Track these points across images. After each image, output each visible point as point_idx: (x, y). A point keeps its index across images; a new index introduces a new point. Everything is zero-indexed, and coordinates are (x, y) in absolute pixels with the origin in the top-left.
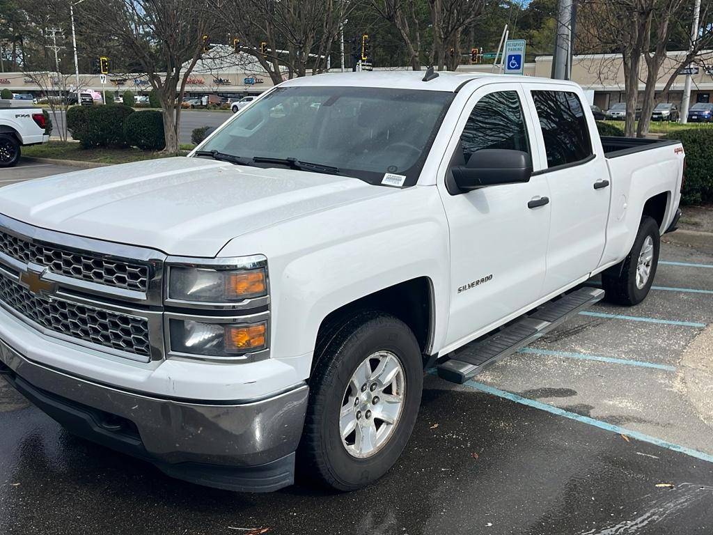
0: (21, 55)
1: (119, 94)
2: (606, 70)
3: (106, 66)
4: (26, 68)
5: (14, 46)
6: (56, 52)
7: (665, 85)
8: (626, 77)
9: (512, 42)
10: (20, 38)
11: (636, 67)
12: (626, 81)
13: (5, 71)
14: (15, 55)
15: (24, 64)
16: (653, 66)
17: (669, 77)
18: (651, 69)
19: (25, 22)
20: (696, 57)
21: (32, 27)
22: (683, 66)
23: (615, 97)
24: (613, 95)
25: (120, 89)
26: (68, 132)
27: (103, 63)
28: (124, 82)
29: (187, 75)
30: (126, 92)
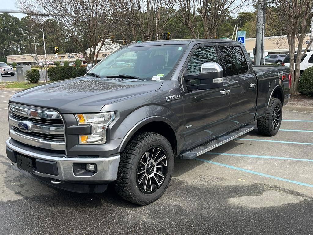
0: (20, 48)
1: (62, 62)
3: (58, 50)
4: (22, 53)
5: (17, 44)
6: (35, 46)
9: (239, 32)
10: (20, 41)
11: (293, 41)
12: (289, 46)
13: (13, 55)
14: (17, 48)
15: (21, 52)
16: (301, 40)
18: (300, 41)
19: (21, 34)
21: (24, 36)
25: (62, 60)
26: (48, 78)
27: (56, 49)
28: (64, 57)
29: (98, 52)
30: (65, 61)
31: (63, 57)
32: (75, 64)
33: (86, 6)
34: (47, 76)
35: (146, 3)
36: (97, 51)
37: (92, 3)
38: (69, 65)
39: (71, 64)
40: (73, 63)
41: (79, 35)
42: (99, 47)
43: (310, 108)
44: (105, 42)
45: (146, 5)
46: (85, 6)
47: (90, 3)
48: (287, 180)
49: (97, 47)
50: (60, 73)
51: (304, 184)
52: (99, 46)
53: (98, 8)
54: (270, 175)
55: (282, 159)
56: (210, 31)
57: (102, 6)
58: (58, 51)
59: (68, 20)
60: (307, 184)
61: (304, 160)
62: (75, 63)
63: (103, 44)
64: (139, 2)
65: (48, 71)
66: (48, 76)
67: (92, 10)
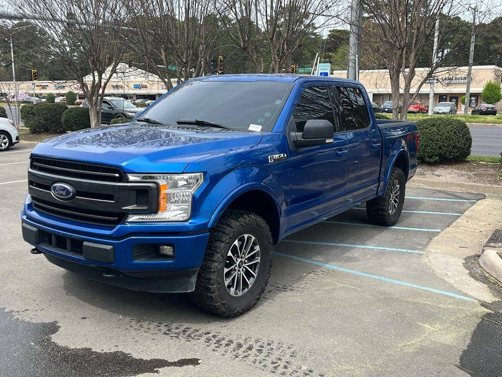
1: (43, 95)
2: (379, 82)
7: (416, 90)
8: (392, 86)
9: (322, 64)
17: (417, 86)
18: (407, 81)
20: (433, 75)
22: (426, 79)
23: (387, 98)
24: (385, 97)
25: (43, 91)
26: (20, 122)
27: (34, 74)
28: (47, 87)
29: (106, 84)
30: (49, 94)
31: (44, 87)
32: (66, 99)
33: (87, 9)
34: (19, 119)
35: (184, 11)
36: (103, 81)
37: (97, 6)
38: (56, 101)
39: (58, 98)
40: (62, 98)
41: (72, 51)
42: (108, 76)
43: (417, 180)
44: (117, 68)
45: (184, 14)
46: (84, 10)
47: (94, 7)
48: (367, 275)
49: (104, 75)
50: (42, 114)
51: (388, 280)
52: (107, 74)
53: (107, 14)
54: (347, 268)
55: (366, 249)
56: (280, 60)
57: (113, 11)
58: (36, 77)
59: (56, 31)
60: (392, 280)
61: (396, 249)
62: (65, 97)
63: (114, 71)
64: (173, 9)
65: (21, 111)
66: (22, 118)
67: (97, 17)
